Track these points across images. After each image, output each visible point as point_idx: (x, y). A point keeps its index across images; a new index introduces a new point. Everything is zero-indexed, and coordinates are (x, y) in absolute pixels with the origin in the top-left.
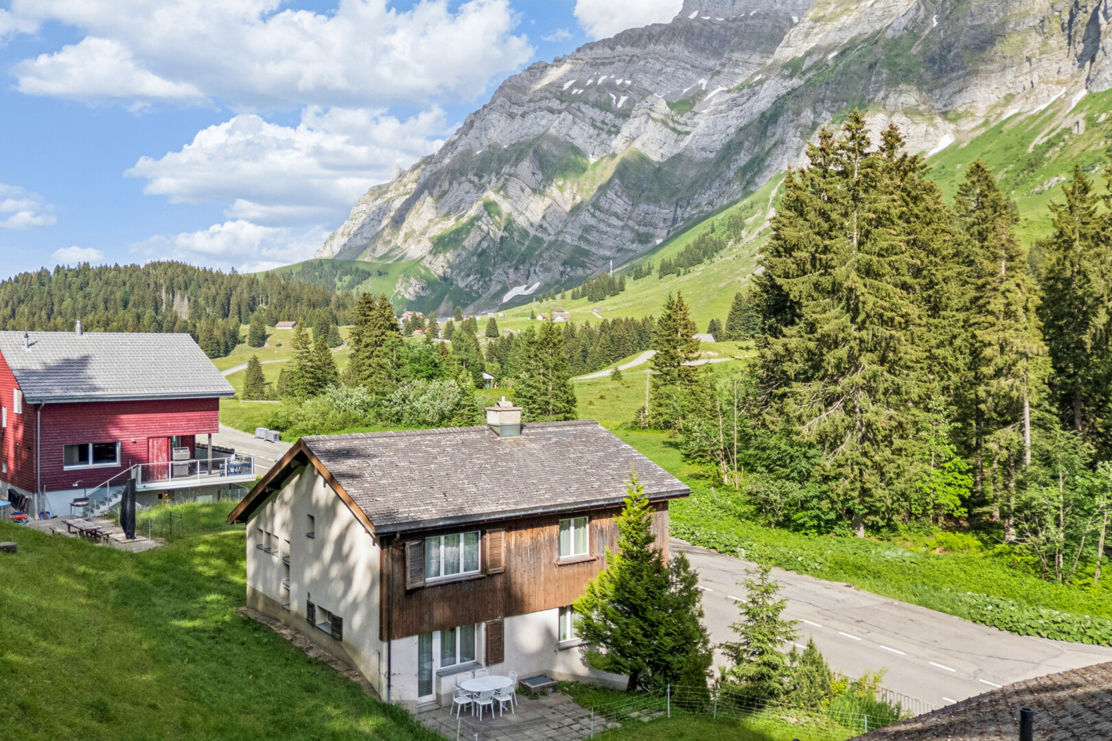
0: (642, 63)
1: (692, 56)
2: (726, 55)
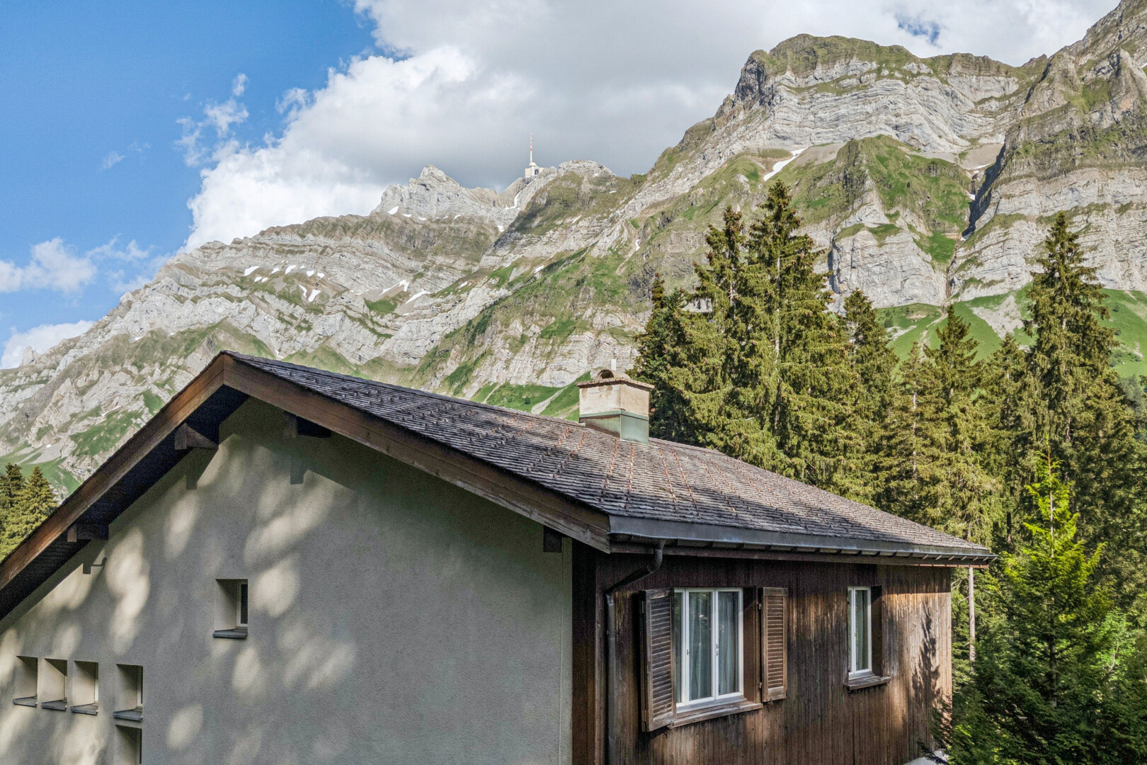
0: (337, 255)
1: (392, 254)
2: (429, 258)
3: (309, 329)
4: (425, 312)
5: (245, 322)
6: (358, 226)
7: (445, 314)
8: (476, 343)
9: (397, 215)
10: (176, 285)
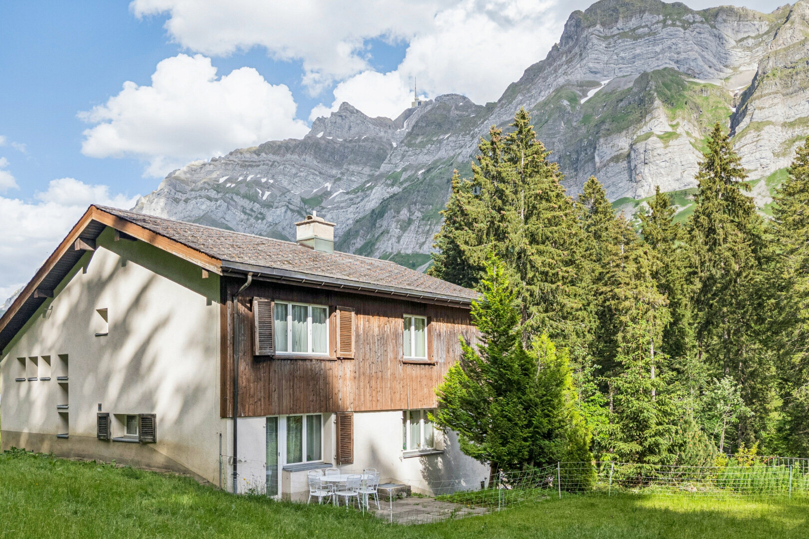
0: (282, 167)
1: (320, 165)
2: (345, 167)
3: (263, 219)
4: (342, 205)
5: (220, 215)
6: (296, 146)
7: (356, 206)
8: (377, 225)
9: (323, 138)
10: (173, 191)
